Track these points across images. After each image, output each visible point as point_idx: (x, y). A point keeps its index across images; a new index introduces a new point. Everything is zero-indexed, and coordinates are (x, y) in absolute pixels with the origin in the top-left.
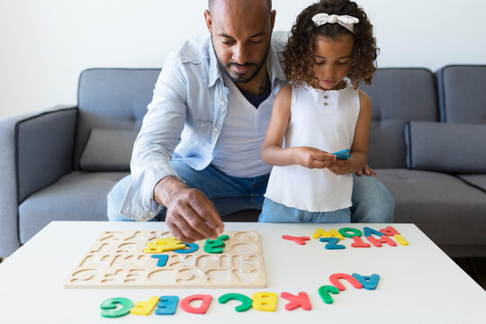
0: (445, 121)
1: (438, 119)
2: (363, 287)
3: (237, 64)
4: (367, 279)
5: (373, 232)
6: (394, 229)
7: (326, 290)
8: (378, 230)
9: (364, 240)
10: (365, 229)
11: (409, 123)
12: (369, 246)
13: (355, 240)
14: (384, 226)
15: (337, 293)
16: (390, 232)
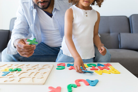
0: (133, 32)
1: (130, 32)
2: (89, 85)
3: (41, 2)
4: (92, 81)
5: (101, 65)
6: (110, 64)
7: (71, 86)
8: (103, 64)
9: (97, 67)
10: (98, 64)
11: (120, 34)
12: (98, 70)
13: (92, 67)
14: (106, 63)
15: (76, 87)
16: (108, 65)
